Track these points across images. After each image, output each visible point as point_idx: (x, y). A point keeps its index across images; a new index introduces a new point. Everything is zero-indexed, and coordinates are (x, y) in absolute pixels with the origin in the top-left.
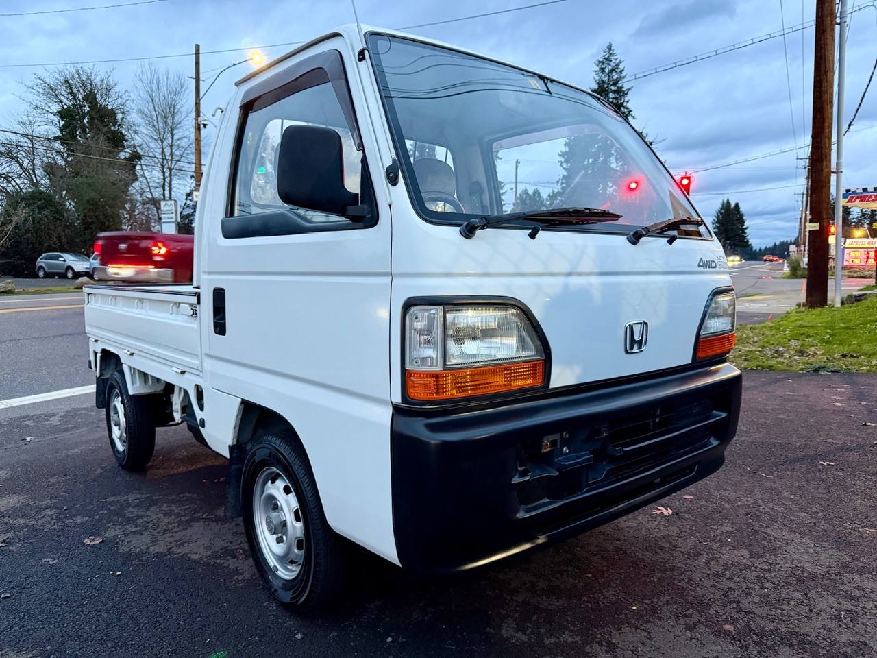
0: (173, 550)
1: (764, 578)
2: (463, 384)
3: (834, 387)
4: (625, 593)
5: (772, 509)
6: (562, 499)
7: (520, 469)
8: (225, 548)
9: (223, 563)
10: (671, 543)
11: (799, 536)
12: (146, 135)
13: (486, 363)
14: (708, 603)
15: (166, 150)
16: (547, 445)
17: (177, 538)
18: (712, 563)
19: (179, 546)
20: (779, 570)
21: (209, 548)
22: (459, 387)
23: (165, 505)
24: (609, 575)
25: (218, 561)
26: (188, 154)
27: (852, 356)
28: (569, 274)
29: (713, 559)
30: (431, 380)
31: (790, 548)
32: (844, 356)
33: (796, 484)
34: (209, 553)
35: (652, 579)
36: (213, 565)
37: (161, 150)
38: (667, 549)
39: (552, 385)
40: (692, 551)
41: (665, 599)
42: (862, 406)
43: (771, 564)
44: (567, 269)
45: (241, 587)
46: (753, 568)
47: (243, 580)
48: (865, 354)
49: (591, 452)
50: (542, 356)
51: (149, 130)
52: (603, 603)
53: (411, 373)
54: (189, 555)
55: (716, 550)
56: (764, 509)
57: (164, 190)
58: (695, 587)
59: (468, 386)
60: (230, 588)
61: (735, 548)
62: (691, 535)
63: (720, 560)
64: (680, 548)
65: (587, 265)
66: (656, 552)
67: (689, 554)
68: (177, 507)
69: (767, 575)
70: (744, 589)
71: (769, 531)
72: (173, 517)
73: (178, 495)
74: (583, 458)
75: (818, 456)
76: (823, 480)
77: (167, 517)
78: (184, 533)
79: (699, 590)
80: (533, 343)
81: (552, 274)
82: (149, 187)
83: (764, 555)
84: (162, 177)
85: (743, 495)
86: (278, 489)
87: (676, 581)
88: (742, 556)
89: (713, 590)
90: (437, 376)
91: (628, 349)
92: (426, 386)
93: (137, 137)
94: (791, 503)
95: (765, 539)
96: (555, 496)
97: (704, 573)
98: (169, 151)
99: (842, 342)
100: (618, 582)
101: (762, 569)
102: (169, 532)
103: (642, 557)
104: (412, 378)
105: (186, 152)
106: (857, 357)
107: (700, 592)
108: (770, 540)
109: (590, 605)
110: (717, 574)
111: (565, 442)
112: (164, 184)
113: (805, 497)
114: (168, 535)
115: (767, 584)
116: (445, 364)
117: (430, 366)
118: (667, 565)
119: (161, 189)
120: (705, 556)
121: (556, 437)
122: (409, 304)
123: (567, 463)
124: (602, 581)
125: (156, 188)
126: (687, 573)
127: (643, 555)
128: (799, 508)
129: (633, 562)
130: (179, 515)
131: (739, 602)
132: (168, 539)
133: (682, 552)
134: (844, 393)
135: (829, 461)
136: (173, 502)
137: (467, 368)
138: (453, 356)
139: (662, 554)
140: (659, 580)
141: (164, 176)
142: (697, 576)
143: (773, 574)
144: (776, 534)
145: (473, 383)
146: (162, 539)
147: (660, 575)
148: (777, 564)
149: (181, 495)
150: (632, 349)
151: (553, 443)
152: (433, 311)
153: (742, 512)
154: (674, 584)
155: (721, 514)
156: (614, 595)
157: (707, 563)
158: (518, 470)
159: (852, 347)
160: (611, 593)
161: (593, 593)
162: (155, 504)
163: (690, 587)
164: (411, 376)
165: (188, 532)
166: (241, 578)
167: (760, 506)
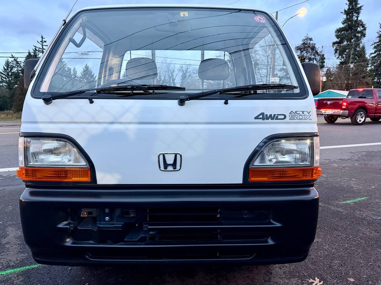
12: (261, 54)
15: (269, 60)
26: (278, 61)
37: (267, 60)
51: (263, 52)
57: (267, 78)
82: (261, 77)
84: (267, 72)
93: (257, 56)
98: (270, 60)
105: (278, 60)
112: (267, 75)
119: (266, 77)
125: (264, 77)
141: (267, 71)
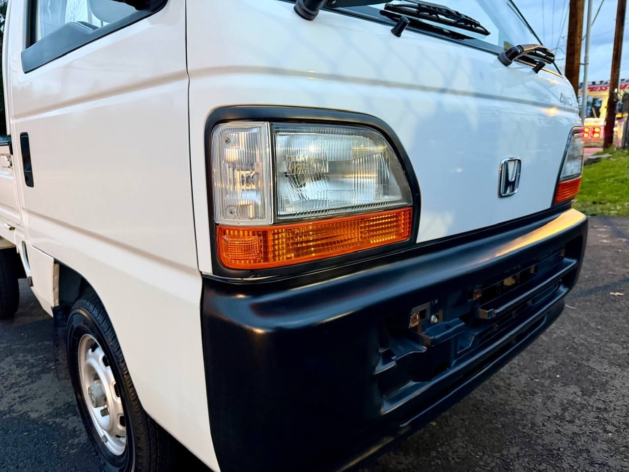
0: (15, 406)
1: (603, 418)
2: (304, 245)
3: (596, 228)
4: (473, 444)
5: (586, 340)
6: (430, 380)
7: (381, 351)
8: (68, 403)
9: (62, 423)
10: (504, 381)
11: (620, 370)
13: (337, 212)
14: (558, 454)
16: (415, 318)
17: (21, 394)
18: (549, 403)
19: (21, 403)
20: (615, 409)
21: (52, 404)
22: (299, 249)
23: (21, 355)
24: (453, 422)
25: (57, 420)
27: (600, 203)
28: (443, 91)
29: (549, 398)
30: (255, 240)
31: (616, 382)
32: (594, 203)
33: (598, 314)
34: (50, 410)
35: (497, 425)
36: (50, 426)
38: (503, 388)
39: (421, 239)
40: (526, 389)
41: (514, 450)
42: (624, 242)
43: (604, 402)
44: (440, 84)
45: (74, 455)
46: (589, 407)
47: (78, 444)
48: (610, 201)
49: (463, 318)
50: (409, 201)
52: (453, 459)
53: (223, 230)
54: (29, 413)
55: (549, 387)
56: (579, 341)
58: (541, 434)
59: (311, 247)
60: (62, 456)
61: (565, 385)
62: (521, 371)
63: (556, 399)
64: (515, 386)
65: (462, 82)
66: (493, 392)
67: (524, 392)
68: (33, 357)
69: (606, 415)
70: (588, 433)
71: (591, 364)
72: (26, 368)
73: (37, 343)
74: (455, 327)
75: (607, 288)
76: (619, 310)
77: (19, 369)
78: (31, 386)
79: (545, 437)
80: (398, 183)
81: (424, 89)
83: (594, 392)
85: (556, 327)
86: (97, 360)
87: (520, 428)
88: (575, 393)
89: (558, 436)
90: (263, 233)
91: (501, 192)
92: (248, 249)
94: (600, 334)
95: (590, 373)
96: (423, 378)
97: (545, 416)
99: (590, 193)
100: (463, 430)
101: (598, 408)
102: (16, 387)
103: (481, 399)
104: (225, 237)
106: (604, 204)
107: (547, 439)
108: (595, 374)
109: (439, 462)
110: (556, 417)
111: (434, 311)
113: (610, 327)
114: (13, 390)
115: (609, 428)
116: (276, 215)
117: (253, 218)
118: (507, 407)
120: (540, 394)
121: (426, 306)
122: (216, 119)
123: (437, 337)
124: (447, 430)
126: (529, 417)
127: (481, 396)
128: (609, 339)
129: (474, 405)
130: (33, 366)
131: (588, 451)
132: (13, 395)
133: (517, 391)
134: (606, 232)
135: (618, 292)
136: (30, 351)
137: (309, 220)
138: (288, 202)
139: (499, 394)
140: (503, 426)
142: (539, 420)
143: (611, 414)
144: (598, 367)
145: (319, 242)
146: (6, 395)
147: (502, 419)
148: (611, 402)
149: (40, 344)
150: (505, 192)
151: (423, 314)
152: (255, 131)
153: (560, 344)
154: (519, 431)
155: (543, 347)
156: (462, 447)
157: (544, 404)
158: (379, 353)
159: (599, 197)
160: (459, 443)
161: (441, 445)
162: (11, 355)
163: (536, 434)
164: (225, 234)
165: (35, 386)
166: (76, 441)
167: (574, 338)
